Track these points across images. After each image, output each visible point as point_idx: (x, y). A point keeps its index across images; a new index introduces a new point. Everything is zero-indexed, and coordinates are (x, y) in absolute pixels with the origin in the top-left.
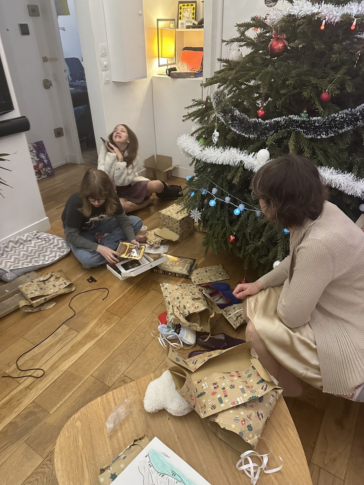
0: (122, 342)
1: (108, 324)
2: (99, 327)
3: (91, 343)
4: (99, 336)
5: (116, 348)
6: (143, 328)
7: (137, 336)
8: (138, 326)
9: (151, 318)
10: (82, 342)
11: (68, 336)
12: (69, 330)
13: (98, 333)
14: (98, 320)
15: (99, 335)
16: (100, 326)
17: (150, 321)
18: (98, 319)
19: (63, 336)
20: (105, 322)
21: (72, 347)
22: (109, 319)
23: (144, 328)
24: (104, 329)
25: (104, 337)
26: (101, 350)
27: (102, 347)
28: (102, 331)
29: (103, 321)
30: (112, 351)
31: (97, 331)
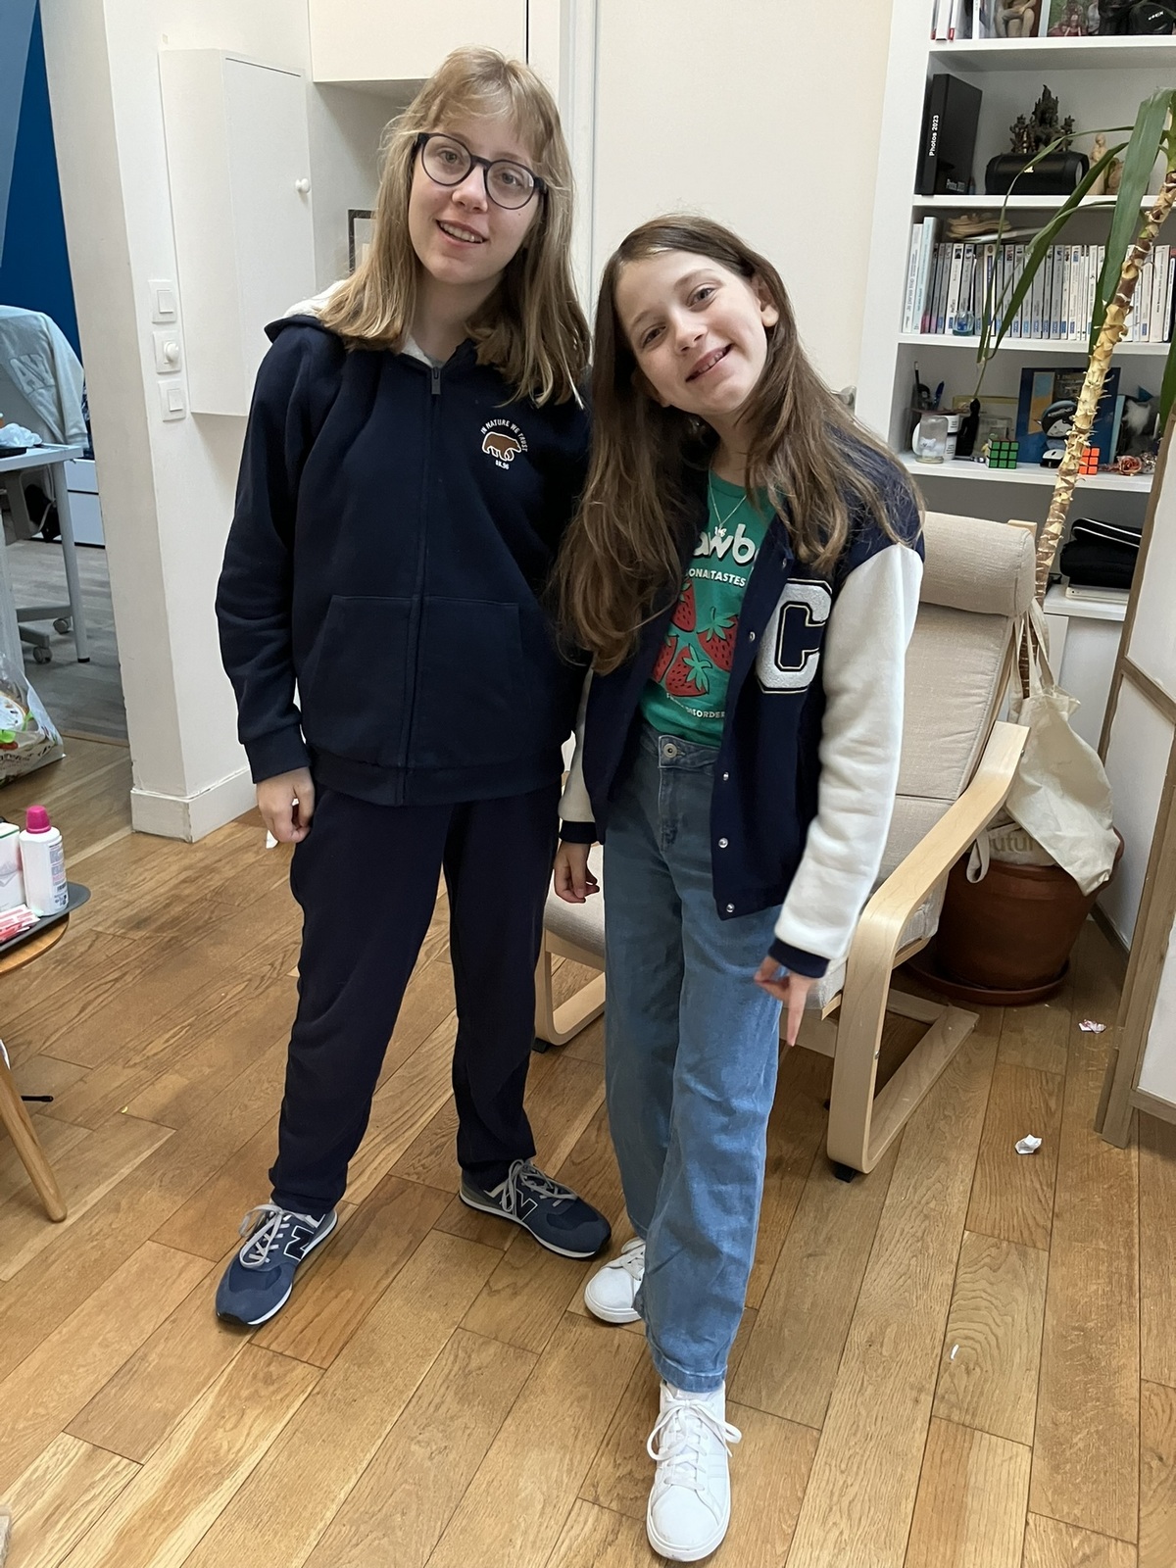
0: (351, 1485)
1: (269, 1408)
2: (229, 1426)
3: (205, 1506)
4: (241, 1469)
5: (329, 1515)
6: (432, 1409)
7: (414, 1447)
8: (406, 1397)
9: (456, 1356)
10: (166, 1509)
11: (92, 1486)
12: (89, 1457)
13: (231, 1456)
14: (220, 1394)
15: (238, 1465)
16: (233, 1420)
17: (456, 1369)
18: (218, 1388)
19: (64, 1488)
20: (254, 1397)
21: (122, 1536)
22: (268, 1380)
23: (437, 1408)
24: (255, 1432)
25: (263, 1470)
26: (263, 1536)
27: (265, 1518)
28: (251, 1440)
29: (245, 1393)
30: (313, 1533)
31: (225, 1446)
